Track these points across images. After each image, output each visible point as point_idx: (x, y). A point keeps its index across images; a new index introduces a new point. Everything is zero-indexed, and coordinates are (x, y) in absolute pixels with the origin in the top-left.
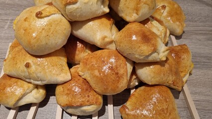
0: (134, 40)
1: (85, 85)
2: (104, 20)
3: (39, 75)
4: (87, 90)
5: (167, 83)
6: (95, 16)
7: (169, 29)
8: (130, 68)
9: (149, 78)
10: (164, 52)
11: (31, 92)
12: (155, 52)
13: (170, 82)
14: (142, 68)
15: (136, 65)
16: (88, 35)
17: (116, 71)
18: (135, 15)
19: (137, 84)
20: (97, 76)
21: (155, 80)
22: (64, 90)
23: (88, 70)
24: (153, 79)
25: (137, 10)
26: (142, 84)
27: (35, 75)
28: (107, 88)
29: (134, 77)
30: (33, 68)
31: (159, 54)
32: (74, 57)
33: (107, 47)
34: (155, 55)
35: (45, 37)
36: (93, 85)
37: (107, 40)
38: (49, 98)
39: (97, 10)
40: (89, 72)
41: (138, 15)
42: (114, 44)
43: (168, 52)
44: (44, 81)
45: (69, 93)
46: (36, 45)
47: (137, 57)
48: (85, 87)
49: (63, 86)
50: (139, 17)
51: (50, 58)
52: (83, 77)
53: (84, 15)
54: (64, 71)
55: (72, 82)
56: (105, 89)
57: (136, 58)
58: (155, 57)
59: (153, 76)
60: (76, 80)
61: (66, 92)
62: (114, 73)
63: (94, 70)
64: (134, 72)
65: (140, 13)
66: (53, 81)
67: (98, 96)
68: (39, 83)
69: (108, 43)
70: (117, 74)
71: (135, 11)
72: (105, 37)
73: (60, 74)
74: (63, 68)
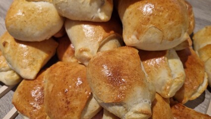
6: (86, 19)
11: (7, 71)
12: (121, 105)
17: (68, 99)
18: (134, 37)
20: (49, 92)
23: (49, 79)
25: (139, 32)
27: (6, 56)
30: (8, 49)
31: (127, 111)
35: (22, 22)
39: (89, 13)
40: (48, 82)
41: (138, 39)
53: (71, 12)
54: (32, 66)
62: (65, 100)
70: (68, 103)
71: (136, 32)
73: (25, 68)
74: (34, 63)
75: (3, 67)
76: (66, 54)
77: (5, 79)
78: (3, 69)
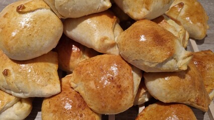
0: (142, 41)
1: (78, 100)
2: (105, 18)
3: (19, 85)
4: (80, 107)
5: (189, 100)
6: (93, 12)
7: (188, 32)
8: (137, 79)
9: (164, 94)
10: (184, 58)
11: (13, 105)
12: (172, 58)
13: (193, 100)
14: (154, 80)
15: (145, 76)
16: (83, 36)
17: (118, 83)
18: (144, 10)
19: (147, 100)
20: (93, 90)
21: (171, 96)
22: (50, 105)
23: (82, 80)
24: (168, 96)
25: (147, 4)
26: (153, 100)
27: (14, 85)
28: (105, 106)
29: (143, 91)
30: (13, 76)
31: (177, 61)
32: (68, 63)
33: (108, 51)
34: (172, 62)
35: (27, 37)
36: (88, 101)
37: (108, 42)
38: (36, 114)
39: (95, 4)
40: (83, 83)
41: (148, 10)
42: (117, 48)
43: (190, 58)
44: (26, 93)
45: (56, 109)
46: (14, 47)
47: (147, 64)
48: (77, 103)
49: (50, 100)
50: (150, 13)
51: (34, 64)
52: (76, 89)
53: (79, 9)
55: (61, 95)
56: (103, 107)
57: (146, 66)
58: (171, 65)
59: (168, 91)
60: (67, 92)
61: (53, 108)
62: (115, 85)
63: (90, 80)
64: (143, 85)
65: (151, 8)
66: (37, 93)
67: (94, 115)
68: (21, 95)
69: (108, 47)
70: (119, 87)
71: (144, 5)
72: (106, 38)
73: (46, 85)
74: (51, 77)
75: (7, 103)
76: (72, 58)
77: (16, 114)
78: (8, 105)
